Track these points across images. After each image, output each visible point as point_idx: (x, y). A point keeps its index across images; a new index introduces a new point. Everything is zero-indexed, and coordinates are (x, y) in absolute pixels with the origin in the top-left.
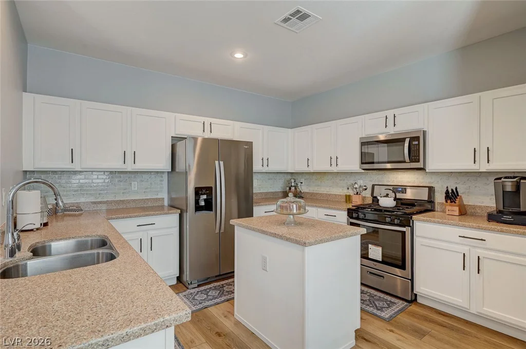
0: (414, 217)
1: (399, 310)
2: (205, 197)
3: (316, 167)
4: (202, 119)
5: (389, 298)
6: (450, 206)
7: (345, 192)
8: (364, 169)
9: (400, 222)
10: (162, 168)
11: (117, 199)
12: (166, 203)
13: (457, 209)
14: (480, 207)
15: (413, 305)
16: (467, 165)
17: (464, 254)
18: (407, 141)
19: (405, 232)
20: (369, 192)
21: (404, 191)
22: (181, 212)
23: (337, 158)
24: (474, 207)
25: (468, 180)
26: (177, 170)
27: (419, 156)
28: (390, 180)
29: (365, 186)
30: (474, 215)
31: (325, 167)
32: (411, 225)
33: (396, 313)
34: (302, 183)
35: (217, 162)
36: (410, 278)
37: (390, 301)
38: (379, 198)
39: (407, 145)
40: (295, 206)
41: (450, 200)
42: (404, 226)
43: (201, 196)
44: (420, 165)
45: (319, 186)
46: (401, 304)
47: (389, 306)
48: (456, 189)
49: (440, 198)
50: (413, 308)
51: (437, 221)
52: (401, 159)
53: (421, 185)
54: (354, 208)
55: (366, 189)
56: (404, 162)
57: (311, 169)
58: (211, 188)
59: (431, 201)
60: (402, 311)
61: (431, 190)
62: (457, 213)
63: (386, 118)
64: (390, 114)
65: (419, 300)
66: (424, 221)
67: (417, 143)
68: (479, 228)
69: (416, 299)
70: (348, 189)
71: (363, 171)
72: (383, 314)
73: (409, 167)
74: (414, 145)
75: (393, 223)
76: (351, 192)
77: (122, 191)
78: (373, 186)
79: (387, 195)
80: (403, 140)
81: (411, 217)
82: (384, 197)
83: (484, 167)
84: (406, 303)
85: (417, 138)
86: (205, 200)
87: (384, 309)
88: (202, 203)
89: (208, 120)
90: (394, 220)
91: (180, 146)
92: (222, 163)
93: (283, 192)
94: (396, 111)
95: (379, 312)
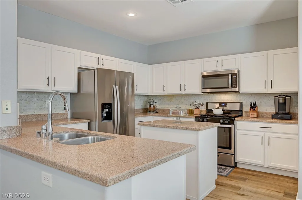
0: (236, 119)
1: (230, 171)
2: (107, 110)
3: (170, 91)
4: (97, 55)
5: (223, 167)
6: (252, 112)
7: (189, 107)
8: (203, 92)
9: (228, 122)
10: (71, 90)
11: (36, 113)
12: (69, 116)
13: (255, 114)
14: (266, 112)
15: (235, 169)
16: (261, 89)
17: (262, 136)
18: (230, 75)
19: (231, 128)
20: (205, 106)
21: (226, 105)
22: (90, 121)
23: (185, 85)
24: (263, 113)
25: (260, 98)
26: (81, 92)
27: (237, 84)
28: (216, 99)
29: (202, 103)
30: (263, 117)
31: (177, 91)
32: (234, 123)
33: (228, 173)
34: (156, 102)
35: (114, 86)
36: (234, 154)
37: (224, 168)
38: (213, 110)
39: (230, 78)
40: (182, 112)
41: (253, 109)
42: (230, 124)
43: (105, 110)
44: (237, 90)
45: (169, 104)
46: (229, 169)
47: (224, 171)
48: (256, 103)
49: (246, 108)
50: (235, 170)
51: (249, 120)
52: (227, 86)
53: (235, 101)
54: (199, 116)
55: (203, 105)
56: (228, 88)
57: (166, 93)
58: (111, 104)
59: (241, 111)
60: (231, 172)
61: (241, 104)
62: (256, 116)
63: (217, 61)
64: (219, 59)
65: (238, 166)
66: (241, 120)
67: (235, 77)
68: (269, 122)
69: (236, 166)
70: (191, 105)
71: (202, 93)
72: (223, 174)
73: (231, 91)
74: (234, 78)
75: (224, 123)
76: (193, 108)
77: (39, 107)
78: (207, 103)
79: (218, 108)
80: (228, 75)
81: (234, 119)
82: (216, 108)
83: (269, 90)
84: (232, 168)
85: (236, 74)
86: (106, 113)
87: (222, 172)
88: (105, 115)
89: (101, 57)
90: (225, 121)
91: (84, 74)
92: (117, 87)
93: (143, 109)
94: (223, 57)
95: (220, 173)
